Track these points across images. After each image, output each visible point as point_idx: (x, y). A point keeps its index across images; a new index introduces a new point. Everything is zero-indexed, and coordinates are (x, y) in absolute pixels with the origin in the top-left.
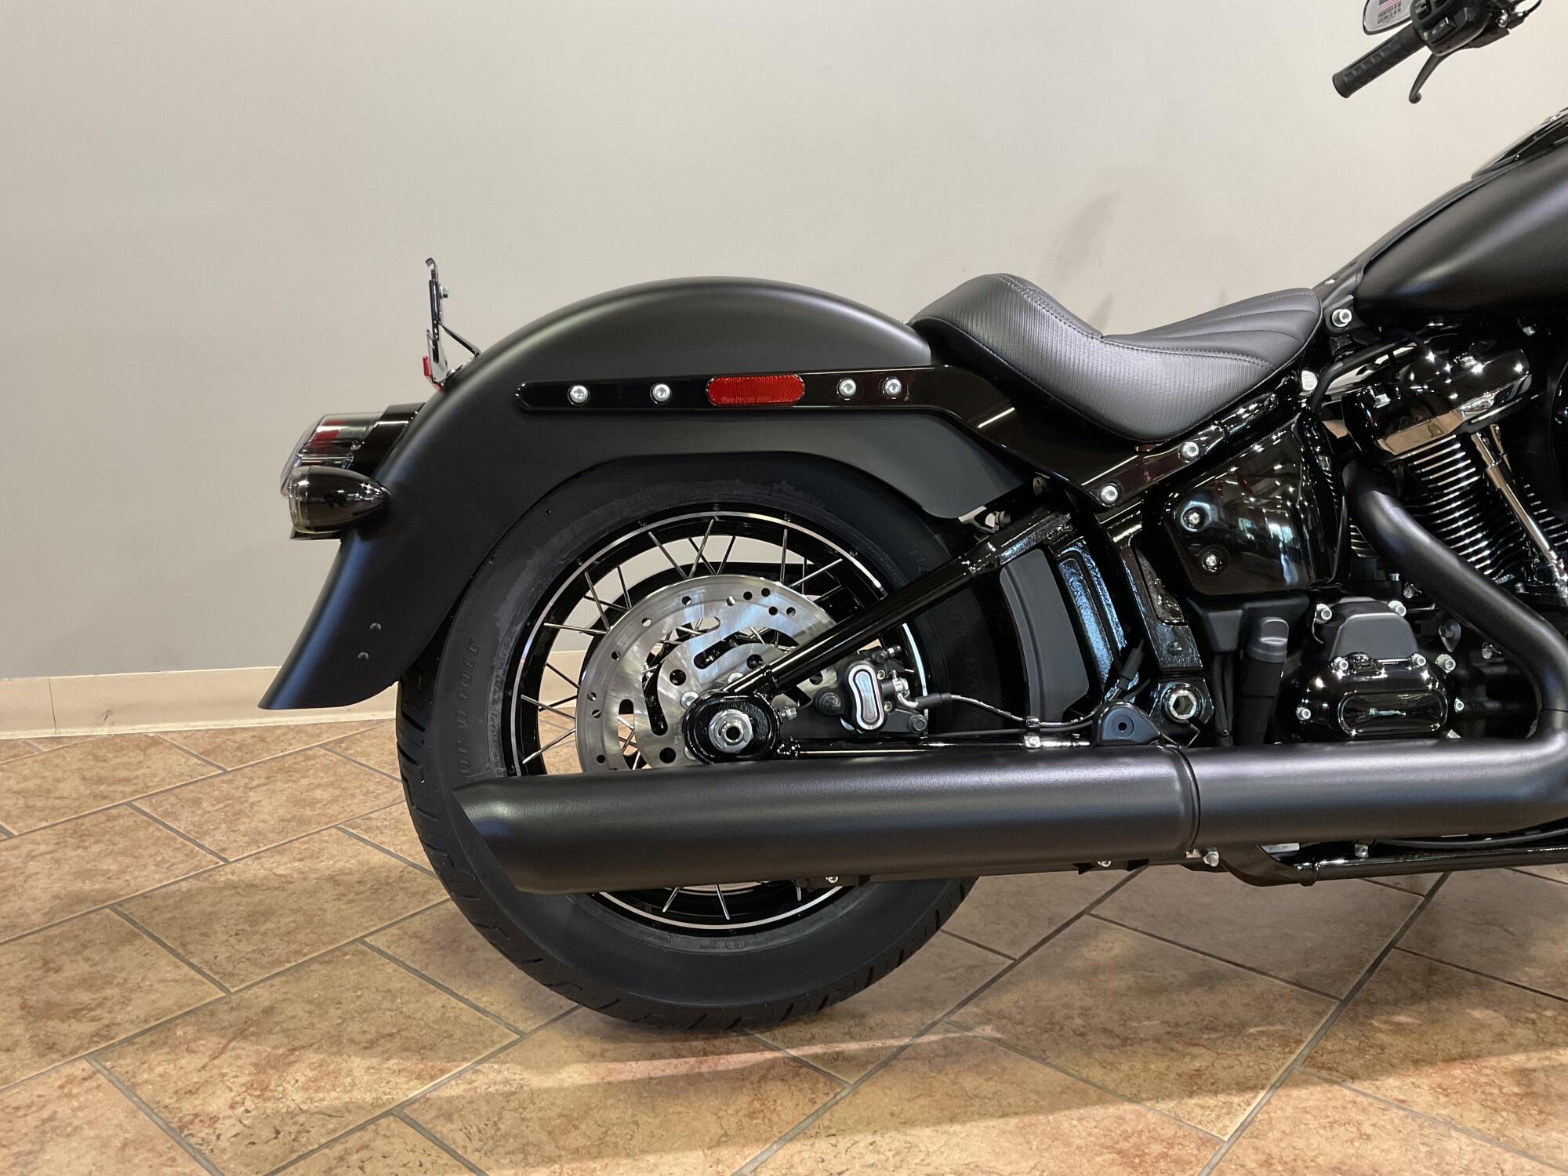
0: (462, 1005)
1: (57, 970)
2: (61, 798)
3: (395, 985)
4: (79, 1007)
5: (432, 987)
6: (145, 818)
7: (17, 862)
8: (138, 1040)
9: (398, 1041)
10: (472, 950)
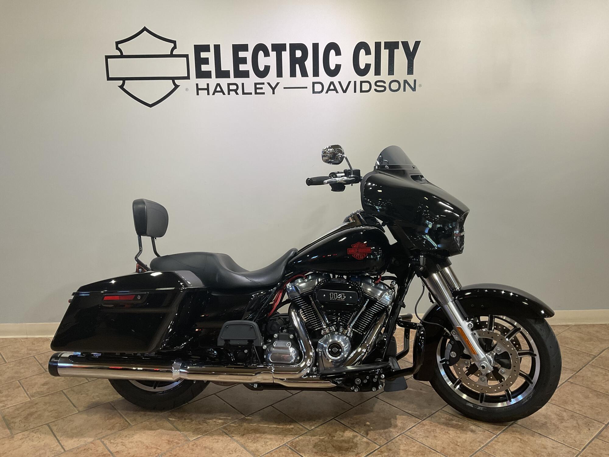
0: (72, 405)
1: (2, 393)
2: (20, 354)
3: (62, 400)
4: (2, 400)
5: (69, 401)
6: (35, 360)
7: (4, 369)
8: (10, 408)
9: (56, 411)
10: (82, 394)
